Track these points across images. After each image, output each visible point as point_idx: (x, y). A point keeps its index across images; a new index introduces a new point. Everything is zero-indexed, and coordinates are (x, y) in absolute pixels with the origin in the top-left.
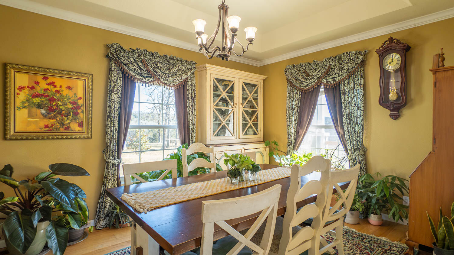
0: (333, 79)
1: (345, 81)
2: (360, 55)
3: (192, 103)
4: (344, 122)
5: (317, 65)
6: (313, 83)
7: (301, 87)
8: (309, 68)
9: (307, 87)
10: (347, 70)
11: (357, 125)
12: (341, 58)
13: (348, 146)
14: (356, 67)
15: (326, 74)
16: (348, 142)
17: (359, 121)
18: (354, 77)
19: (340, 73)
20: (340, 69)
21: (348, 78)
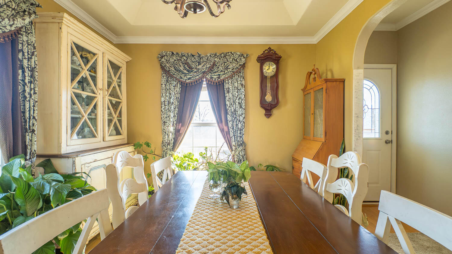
0: (218, 76)
1: (229, 80)
2: (243, 58)
3: (29, 78)
4: (229, 119)
5: (200, 59)
6: (197, 77)
7: (182, 80)
8: (191, 59)
9: (190, 81)
10: (232, 70)
11: (239, 123)
12: (225, 57)
13: (233, 142)
14: (239, 68)
15: (211, 69)
16: (233, 139)
17: (241, 119)
18: (238, 77)
19: (226, 71)
20: (225, 67)
21: (231, 77)
